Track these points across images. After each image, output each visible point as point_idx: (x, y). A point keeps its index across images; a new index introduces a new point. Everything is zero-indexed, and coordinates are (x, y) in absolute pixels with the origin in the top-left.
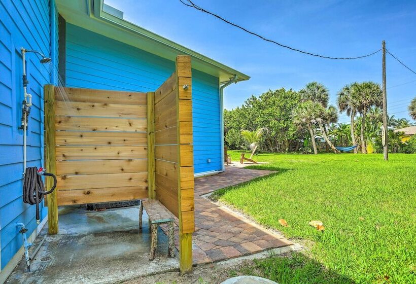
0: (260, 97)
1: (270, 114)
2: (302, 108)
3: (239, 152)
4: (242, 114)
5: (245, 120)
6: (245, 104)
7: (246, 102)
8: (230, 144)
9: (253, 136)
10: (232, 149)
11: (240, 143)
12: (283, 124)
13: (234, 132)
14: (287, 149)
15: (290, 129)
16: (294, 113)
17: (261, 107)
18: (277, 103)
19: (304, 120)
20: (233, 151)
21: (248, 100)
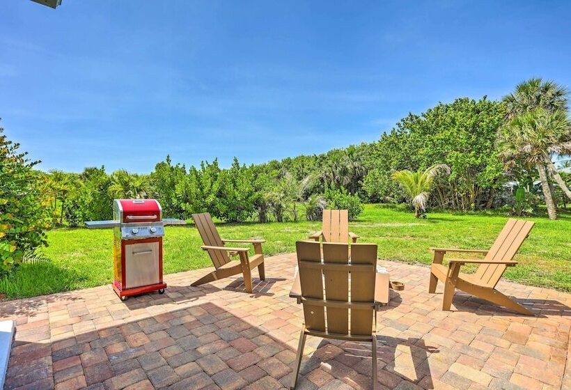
0: (424, 116)
1: (446, 141)
2: (521, 125)
3: (384, 207)
4: (392, 142)
5: (396, 153)
6: (397, 128)
7: (399, 124)
8: (369, 195)
9: (417, 182)
10: (372, 202)
11: (387, 193)
12: (473, 159)
13: (377, 174)
14: (473, 205)
15: (488, 168)
16: (501, 135)
17: (426, 130)
18: (459, 120)
19: (528, 148)
20: (375, 205)
21: (403, 120)
